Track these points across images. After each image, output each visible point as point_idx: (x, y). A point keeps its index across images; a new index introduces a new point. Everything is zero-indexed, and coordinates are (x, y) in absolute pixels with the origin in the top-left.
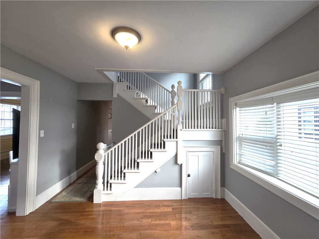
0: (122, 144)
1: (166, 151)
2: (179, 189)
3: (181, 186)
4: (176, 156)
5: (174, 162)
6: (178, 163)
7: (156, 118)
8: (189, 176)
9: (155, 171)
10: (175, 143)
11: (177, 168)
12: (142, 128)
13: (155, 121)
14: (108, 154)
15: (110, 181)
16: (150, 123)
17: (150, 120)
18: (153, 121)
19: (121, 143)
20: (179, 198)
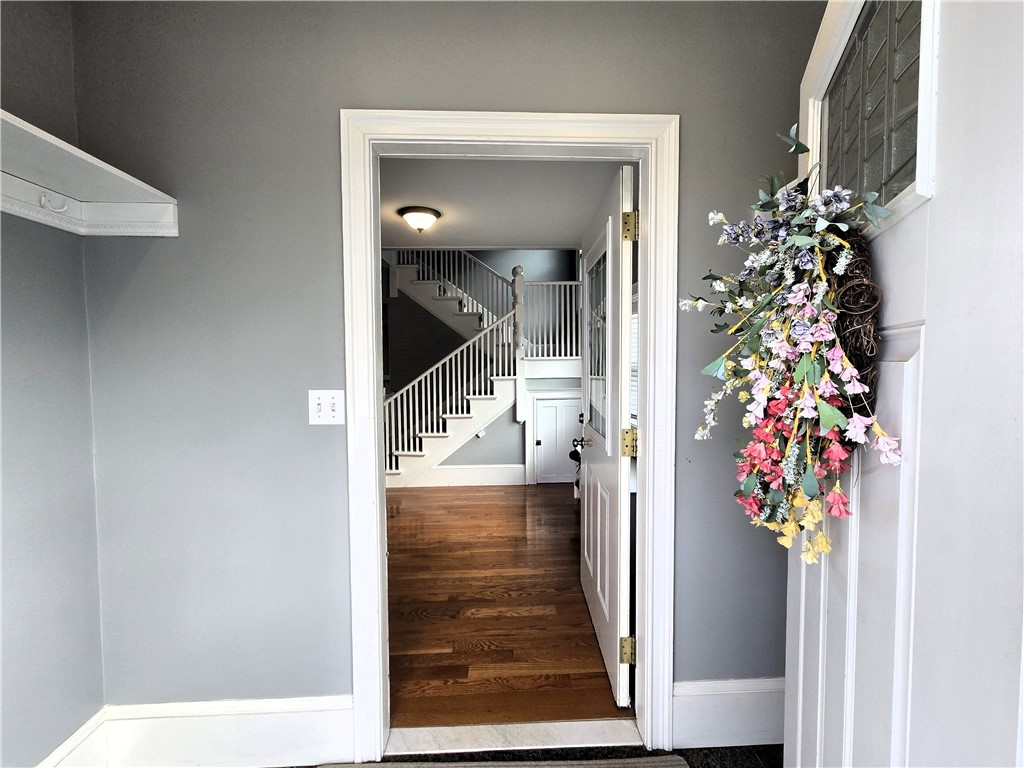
0: (414, 387)
1: (494, 399)
2: (522, 466)
3: (524, 463)
4: (514, 406)
5: (511, 419)
6: (518, 419)
7: (476, 338)
8: (538, 443)
9: (477, 435)
10: (512, 382)
11: (517, 428)
12: (449, 357)
13: (474, 343)
14: (390, 404)
15: (395, 453)
16: (464, 347)
17: (465, 341)
18: (470, 343)
19: (412, 384)
20: (520, 483)
